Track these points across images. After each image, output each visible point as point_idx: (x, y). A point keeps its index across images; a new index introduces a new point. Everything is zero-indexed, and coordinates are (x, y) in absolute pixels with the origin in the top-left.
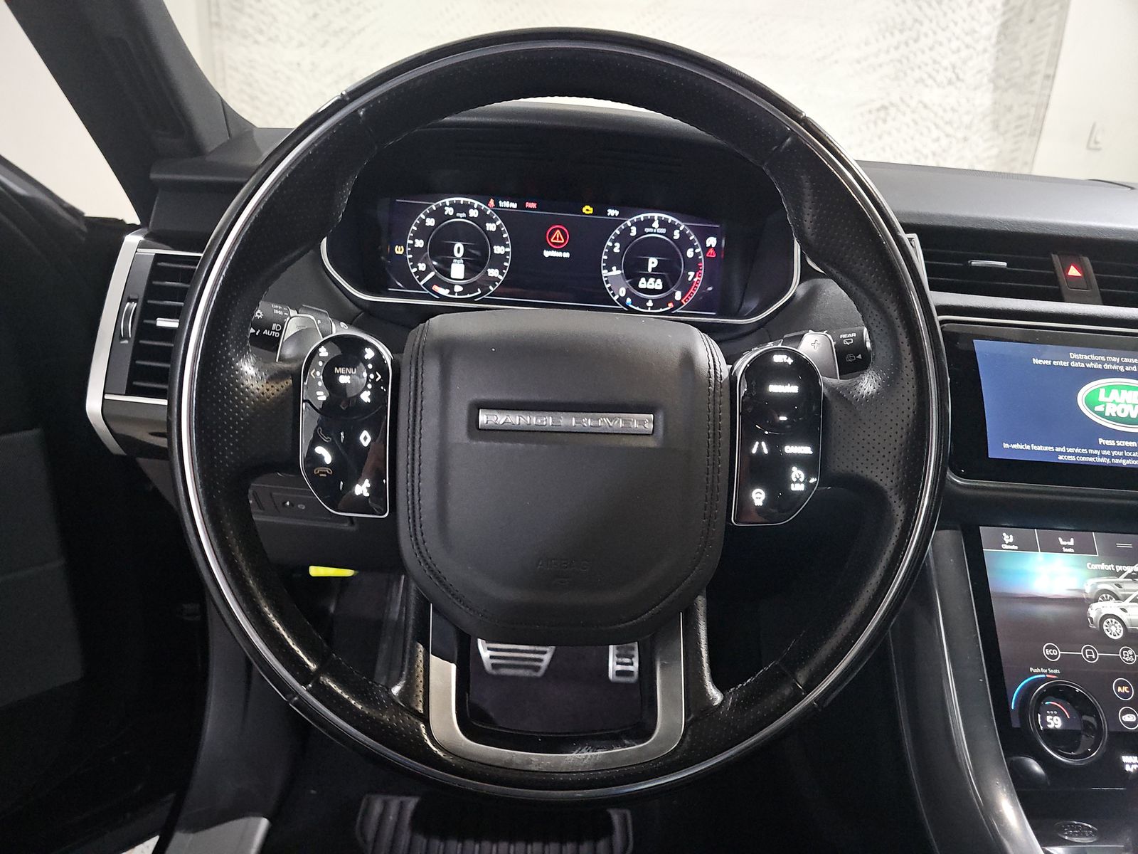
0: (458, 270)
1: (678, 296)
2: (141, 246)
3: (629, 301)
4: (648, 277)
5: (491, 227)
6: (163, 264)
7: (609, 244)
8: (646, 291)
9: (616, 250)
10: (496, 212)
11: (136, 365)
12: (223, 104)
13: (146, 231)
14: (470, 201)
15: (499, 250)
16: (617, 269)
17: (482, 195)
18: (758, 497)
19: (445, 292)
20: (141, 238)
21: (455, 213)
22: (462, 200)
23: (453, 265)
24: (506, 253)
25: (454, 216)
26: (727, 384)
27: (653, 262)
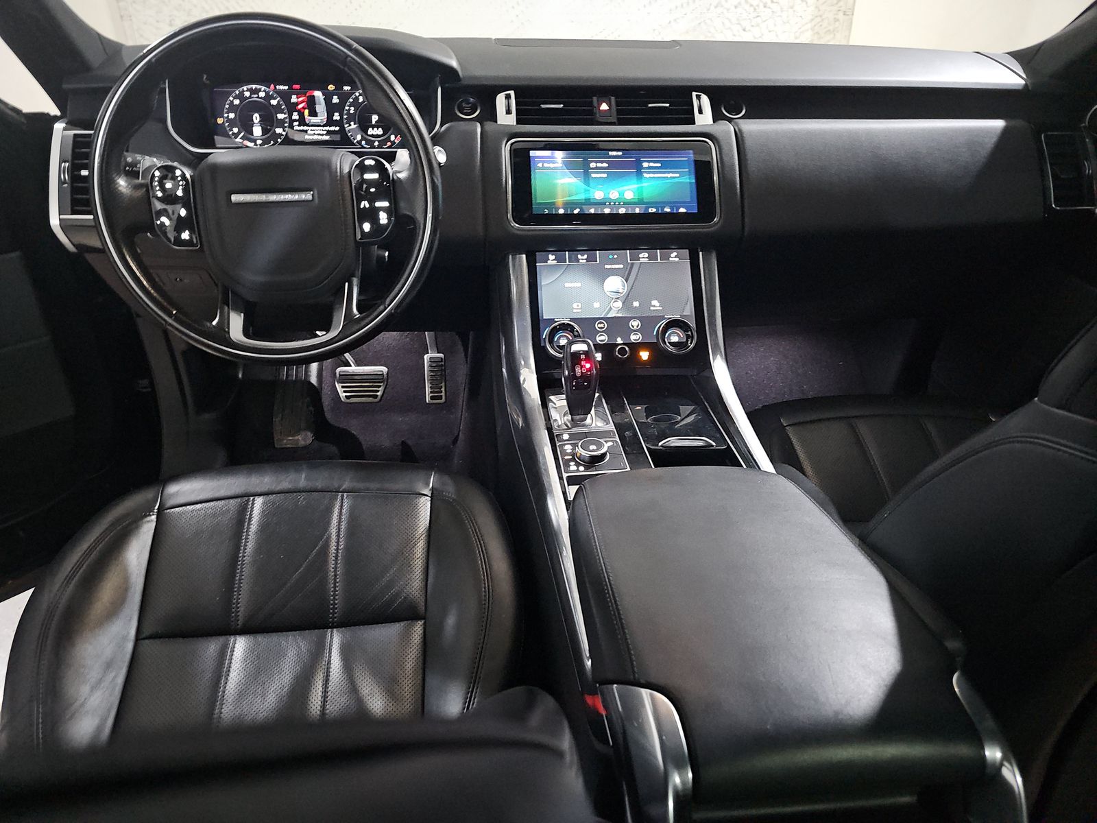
0: (257, 131)
1: (393, 138)
2: (65, 129)
3: (363, 142)
4: (373, 127)
5: (274, 102)
6: (79, 139)
7: (347, 108)
8: (372, 136)
9: (352, 112)
10: (276, 92)
11: (75, 198)
12: (99, 35)
13: (66, 120)
14: (259, 87)
15: (281, 116)
16: (354, 124)
17: (266, 82)
18: (367, 227)
19: (251, 144)
20: (64, 125)
21: (251, 95)
22: (254, 87)
23: (254, 128)
24: (286, 118)
25: (250, 97)
26: (347, 176)
27: (375, 118)
